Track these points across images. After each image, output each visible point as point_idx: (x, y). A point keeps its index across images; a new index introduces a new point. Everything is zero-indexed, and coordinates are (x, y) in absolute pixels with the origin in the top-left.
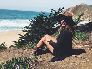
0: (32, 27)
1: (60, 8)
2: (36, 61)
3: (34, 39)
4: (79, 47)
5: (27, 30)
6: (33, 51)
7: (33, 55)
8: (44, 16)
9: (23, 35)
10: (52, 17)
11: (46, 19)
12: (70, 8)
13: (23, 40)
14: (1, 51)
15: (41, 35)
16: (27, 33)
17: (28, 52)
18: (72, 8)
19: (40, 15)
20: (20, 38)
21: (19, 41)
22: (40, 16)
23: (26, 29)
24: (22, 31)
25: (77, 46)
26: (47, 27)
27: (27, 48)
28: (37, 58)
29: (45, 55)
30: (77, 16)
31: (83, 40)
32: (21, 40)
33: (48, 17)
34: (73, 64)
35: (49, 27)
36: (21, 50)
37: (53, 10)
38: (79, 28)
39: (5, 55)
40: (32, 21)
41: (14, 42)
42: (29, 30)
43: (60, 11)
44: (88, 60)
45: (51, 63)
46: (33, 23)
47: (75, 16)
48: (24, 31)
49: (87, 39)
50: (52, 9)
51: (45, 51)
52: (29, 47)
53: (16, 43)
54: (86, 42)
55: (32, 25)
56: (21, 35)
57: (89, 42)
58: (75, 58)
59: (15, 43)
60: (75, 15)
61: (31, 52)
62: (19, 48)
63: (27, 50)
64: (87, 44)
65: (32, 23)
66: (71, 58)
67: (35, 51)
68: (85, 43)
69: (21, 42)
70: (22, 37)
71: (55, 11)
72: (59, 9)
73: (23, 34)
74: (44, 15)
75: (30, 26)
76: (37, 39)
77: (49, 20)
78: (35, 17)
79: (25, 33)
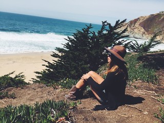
0: (68, 50)
1: (119, 21)
2: (74, 107)
3: (70, 71)
4: (138, 93)
5: (60, 54)
6: (69, 93)
7: (69, 98)
8: (89, 32)
9: (52, 62)
10: (105, 35)
11: (92, 38)
12: (139, 18)
13: (52, 70)
14: (22, 88)
15: (82, 64)
16: (58, 60)
17: (63, 94)
18: (142, 19)
19: (83, 30)
20: (47, 66)
21: (44, 72)
22: (83, 32)
23: (57, 52)
24: (52, 55)
25: (135, 91)
26: (93, 52)
27: (60, 86)
28: (75, 103)
29: (86, 100)
30: (151, 34)
31: (148, 82)
32: (48, 70)
33: (97, 34)
34: (122, 115)
35: (97, 52)
36: (52, 89)
37: (106, 24)
38: (149, 59)
39: (29, 94)
40: (68, 39)
41: (37, 73)
42: (63, 54)
43: (119, 25)
44: (145, 113)
45: (94, 112)
46: (70, 44)
47: (146, 33)
48: (55, 55)
49: (154, 81)
50: (106, 22)
51: (87, 93)
52: (64, 86)
53: (40, 75)
54: (152, 86)
55: (68, 46)
56: (49, 63)
57: (156, 86)
58: (127, 109)
59: (37, 75)
60: (147, 31)
61: (66, 94)
62: (48, 86)
63: (61, 91)
64: (152, 90)
65: (68, 43)
66: (122, 109)
67: (73, 92)
68: (149, 88)
69: (47, 74)
70: (51, 66)
71: (109, 24)
72: (117, 22)
73: (52, 60)
74: (90, 30)
75: (64, 49)
76: (75, 71)
77: (98, 40)
78: (74, 34)
79: (56, 59)
